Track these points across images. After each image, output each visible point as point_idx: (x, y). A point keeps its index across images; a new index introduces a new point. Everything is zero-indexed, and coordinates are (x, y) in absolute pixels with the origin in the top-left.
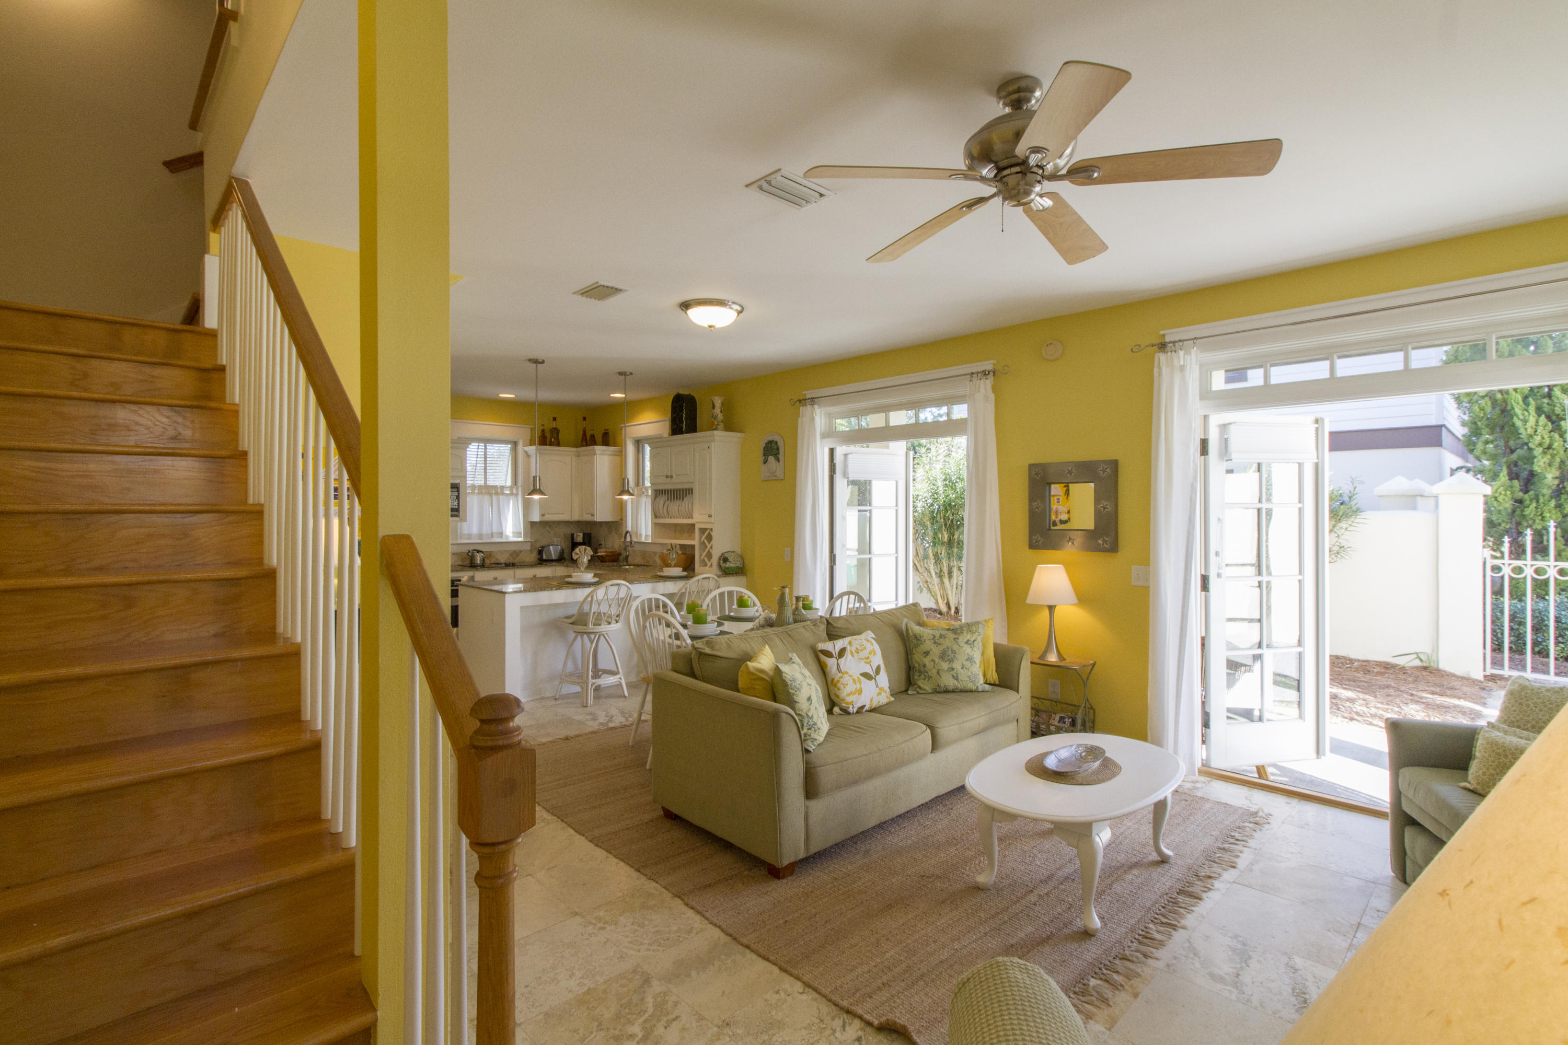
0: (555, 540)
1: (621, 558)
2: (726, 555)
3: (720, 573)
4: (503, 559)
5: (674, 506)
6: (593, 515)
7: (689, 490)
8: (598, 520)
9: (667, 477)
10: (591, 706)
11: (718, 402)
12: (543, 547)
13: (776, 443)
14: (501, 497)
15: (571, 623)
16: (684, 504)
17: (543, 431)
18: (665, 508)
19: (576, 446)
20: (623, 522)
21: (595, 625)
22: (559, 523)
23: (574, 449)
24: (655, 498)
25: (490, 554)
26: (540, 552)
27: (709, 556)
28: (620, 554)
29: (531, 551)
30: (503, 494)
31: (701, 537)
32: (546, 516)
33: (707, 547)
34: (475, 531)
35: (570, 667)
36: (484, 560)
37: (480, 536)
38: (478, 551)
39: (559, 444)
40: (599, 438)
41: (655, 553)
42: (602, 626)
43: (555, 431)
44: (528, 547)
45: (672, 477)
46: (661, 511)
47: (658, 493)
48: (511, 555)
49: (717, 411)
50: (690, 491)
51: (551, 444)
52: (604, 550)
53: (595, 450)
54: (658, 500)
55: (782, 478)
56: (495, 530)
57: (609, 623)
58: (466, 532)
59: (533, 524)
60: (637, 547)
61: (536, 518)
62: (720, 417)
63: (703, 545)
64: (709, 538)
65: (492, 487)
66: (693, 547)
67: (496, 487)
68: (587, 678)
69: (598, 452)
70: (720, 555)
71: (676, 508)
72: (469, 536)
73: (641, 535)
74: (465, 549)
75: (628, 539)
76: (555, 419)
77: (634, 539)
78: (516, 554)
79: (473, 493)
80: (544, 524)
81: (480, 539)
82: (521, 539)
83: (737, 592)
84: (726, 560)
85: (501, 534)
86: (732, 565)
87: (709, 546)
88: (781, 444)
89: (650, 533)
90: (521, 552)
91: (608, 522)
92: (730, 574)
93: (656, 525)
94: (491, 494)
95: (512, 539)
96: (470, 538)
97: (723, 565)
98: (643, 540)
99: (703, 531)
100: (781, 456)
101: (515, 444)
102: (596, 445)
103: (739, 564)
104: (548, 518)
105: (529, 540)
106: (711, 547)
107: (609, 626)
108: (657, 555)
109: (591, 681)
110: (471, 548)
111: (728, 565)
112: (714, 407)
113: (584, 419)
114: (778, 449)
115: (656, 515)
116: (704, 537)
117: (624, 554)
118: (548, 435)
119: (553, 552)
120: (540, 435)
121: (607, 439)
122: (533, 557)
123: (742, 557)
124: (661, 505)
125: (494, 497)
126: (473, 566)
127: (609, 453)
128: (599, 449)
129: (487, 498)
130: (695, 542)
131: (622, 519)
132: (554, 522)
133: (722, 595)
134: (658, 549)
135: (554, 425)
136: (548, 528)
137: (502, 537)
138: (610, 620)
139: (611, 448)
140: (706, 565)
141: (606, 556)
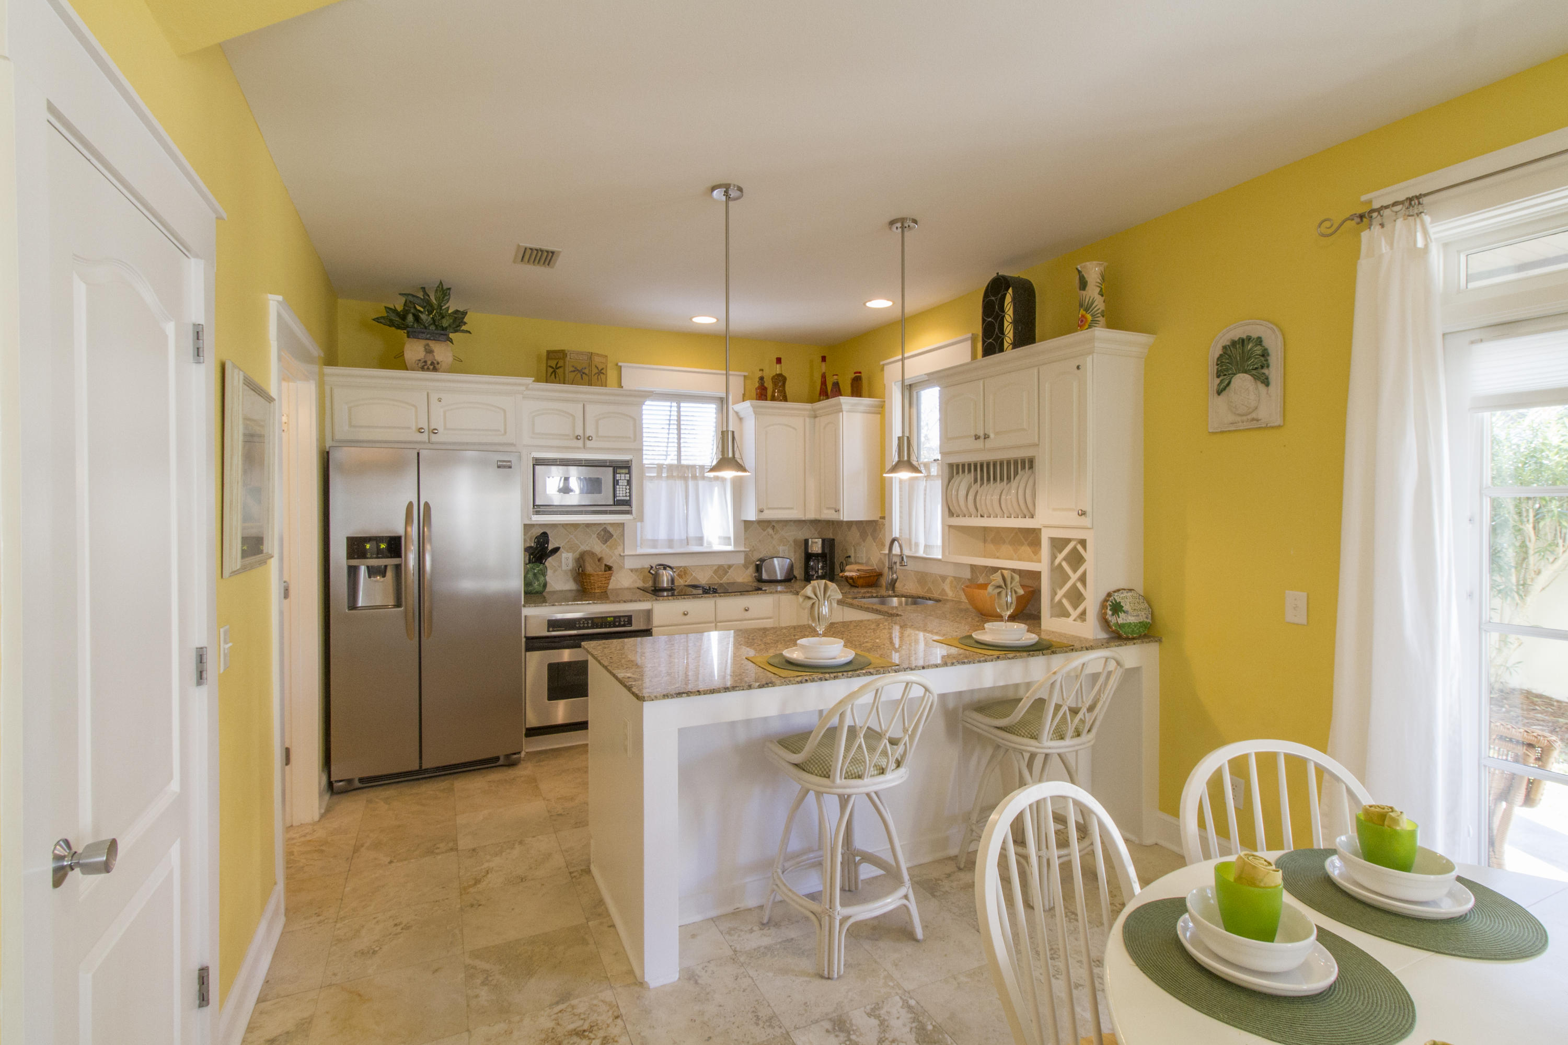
0: (781, 548)
1: (884, 581)
2: (1118, 597)
3: (1103, 635)
4: (703, 579)
5: (990, 494)
6: (837, 511)
7: (1023, 462)
8: (845, 519)
9: (977, 437)
10: (839, 977)
11: (1093, 272)
12: (762, 560)
13: (1259, 341)
14: (701, 483)
15: (796, 765)
16: (1013, 492)
17: (762, 379)
18: (971, 497)
19: (811, 401)
20: (887, 522)
21: (850, 776)
22: (786, 523)
23: (808, 406)
24: (949, 482)
25: (683, 572)
26: (758, 569)
27: (1076, 597)
28: (880, 575)
29: (746, 566)
30: (704, 478)
31: (1054, 557)
32: (766, 512)
33: (1066, 578)
34: (662, 535)
35: (795, 845)
36: (673, 581)
37: (670, 542)
38: (665, 567)
39: (785, 399)
40: (846, 385)
41: (944, 578)
42: (866, 780)
43: (780, 380)
44: (741, 560)
45: (986, 437)
46: (962, 503)
47: (954, 470)
48: (716, 572)
49: (1092, 292)
50: (1029, 464)
51: (773, 399)
52: (856, 567)
53: (840, 404)
54: (957, 480)
55: (1279, 422)
56: (692, 533)
57: (882, 771)
58: (649, 535)
59: (747, 523)
60: (911, 566)
61: (751, 515)
62: (1099, 304)
63: (1059, 576)
64: (1076, 559)
65: (688, 467)
66: (1037, 575)
67: (693, 467)
68: (831, 901)
69: (845, 407)
70: (1103, 595)
71: (996, 497)
72: (654, 543)
73: (917, 545)
74: (646, 563)
75: (896, 550)
76: (779, 361)
77: (907, 552)
78: (722, 570)
79: (659, 476)
80: (765, 524)
81: (671, 547)
82: (730, 548)
83: (1288, 757)
84: (1117, 608)
85: (700, 540)
86: (1131, 619)
87: (1074, 577)
88: (1273, 343)
89: (939, 542)
90: (730, 567)
91: (861, 522)
92: (1127, 639)
93: (950, 529)
94: (685, 479)
95: (718, 547)
96: (655, 547)
97: (1113, 620)
98: (921, 553)
99: (1058, 544)
100: (1274, 372)
101: (722, 402)
102: (841, 395)
103: (1143, 617)
104: (769, 515)
105: (743, 549)
106: (1083, 579)
107: (881, 778)
108: (948, 581)
109: (841, 911)
110: (655, 562)
111: (1122, 619)
112: (1083, 284)
113: (824, 359)
114: (1265, 354)
115: (950, 512)
116: (1060, 557)
117: (888, 577)
118: (769, 384)
119: (779, 567)
120: (757, 385)
121: (857, 388)
122: (745, 576)
123: (1147, 600)
124: (962, 492)
125: (691, 483)
126: (656, 591)
127: (862, 408)
128: (846, 401)
129: (680, 484)
130: (1042, 565)
131: (883, 518)
132: (778, 522)
133: (1238, 766)
134: (950, 572)
135: (778, 369)
136: (770, 531)
137: (702, 545)
138: (883, 763)
139: (865, 401)
140: (1067, 615)
141: (859, 577)
